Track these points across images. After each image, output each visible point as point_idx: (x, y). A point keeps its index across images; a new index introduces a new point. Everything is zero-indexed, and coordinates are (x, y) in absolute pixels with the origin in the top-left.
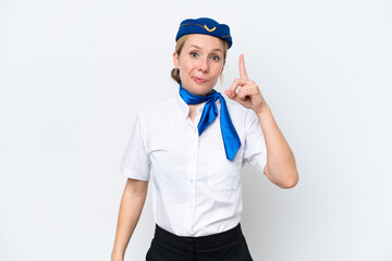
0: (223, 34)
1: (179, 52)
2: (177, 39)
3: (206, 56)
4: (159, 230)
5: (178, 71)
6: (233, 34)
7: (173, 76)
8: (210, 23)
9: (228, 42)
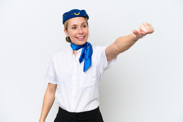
0: (83, 14)
1: (66, 29)
2: (64, 23)
3: (79, 27)
4: (60, 109)
5: (69, 38)
6: (88, 13)
7: (67, 40)
8: (77, 11)
9: (86, 17)
